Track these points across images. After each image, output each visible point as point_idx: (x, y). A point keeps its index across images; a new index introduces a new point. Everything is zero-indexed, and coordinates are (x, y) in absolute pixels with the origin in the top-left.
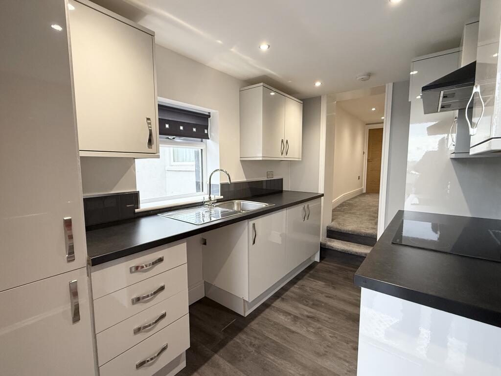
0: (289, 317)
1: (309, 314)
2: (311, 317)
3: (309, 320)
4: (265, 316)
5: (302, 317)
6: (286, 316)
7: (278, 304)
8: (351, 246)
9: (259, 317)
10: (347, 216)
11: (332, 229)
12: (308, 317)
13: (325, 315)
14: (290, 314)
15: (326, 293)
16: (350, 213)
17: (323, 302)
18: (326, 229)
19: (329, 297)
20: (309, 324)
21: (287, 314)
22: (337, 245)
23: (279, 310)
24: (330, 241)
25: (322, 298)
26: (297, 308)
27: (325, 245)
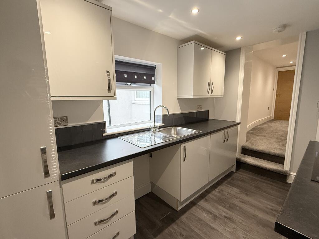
0: (210, 216)
1: (226, 215)
2: (228, 218)
3: (226, 220)
4: (192, 212)
5: (221, 217)
6: (208, 214)
7: (202, 203)
8: (262, 162)
9: (188, 212)
10: (258, 138)
11: (246, 148)
12: (225, 217)
13: (239, 217)
14: (211, 213)
15: (241, 199)
16: (261, 136)
17: (237, 206)
18: (241, 147)
19: (243, 202)
20: (225, 224)
21: (209, 212)
22: (250, 160)
23: (203, 209)
24: (244, 157)
25: (237, 202)
26: (217, 208)
27: (240, 160)
